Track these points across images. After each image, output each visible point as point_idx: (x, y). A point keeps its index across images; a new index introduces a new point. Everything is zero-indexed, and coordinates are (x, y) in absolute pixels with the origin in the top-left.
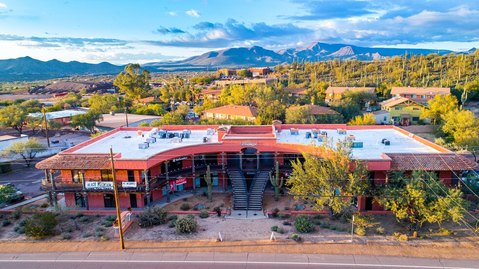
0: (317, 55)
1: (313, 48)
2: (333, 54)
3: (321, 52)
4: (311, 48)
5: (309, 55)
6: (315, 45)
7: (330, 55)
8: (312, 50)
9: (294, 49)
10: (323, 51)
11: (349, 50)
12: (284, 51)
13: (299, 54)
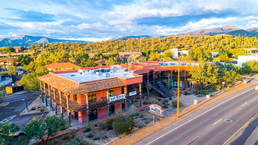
0: (26, 42)
1: (23, 38)
2: (36, 42)
3: (28, 40)
4: (21, 38)
5: (21, 42)
6: (23, 36)
7: (34, 43)
8: (22, 39)
9: (9, 39)
10: (30, 40)
11: (46, 40)
12: (2, 39)
13: (12, 41)
